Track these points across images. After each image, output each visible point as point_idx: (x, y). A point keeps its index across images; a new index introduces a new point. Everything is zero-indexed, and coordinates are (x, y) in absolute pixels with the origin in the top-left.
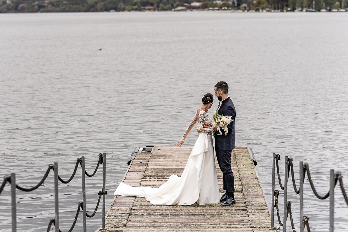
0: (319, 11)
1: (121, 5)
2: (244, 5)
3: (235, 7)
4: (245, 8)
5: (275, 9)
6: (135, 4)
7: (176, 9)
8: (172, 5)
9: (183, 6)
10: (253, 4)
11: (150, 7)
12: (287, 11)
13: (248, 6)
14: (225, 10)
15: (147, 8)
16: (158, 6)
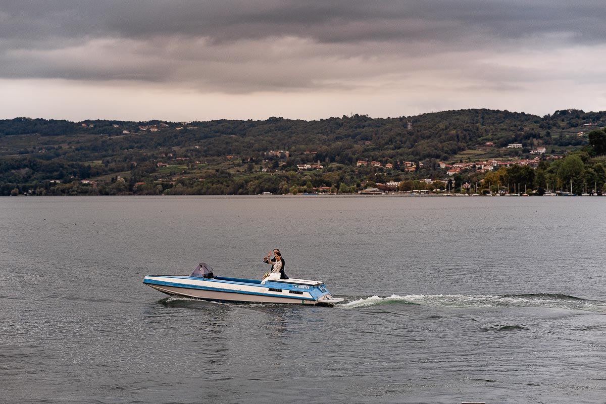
0: (580, 195)
1: (283, 185)
2: (467, 185)
3: (452, 188)
4: (468, 189)
5: (511, 191)
6: (304, 184)
7: (364, 191)
8: (359, 185)
9: (375, 186)
10: (479, 185)
11: (325, 188)
12: (531, 195)
13: (472, 187)
14: (437, 192)
15: (320, 189)
16: (338, 187)
